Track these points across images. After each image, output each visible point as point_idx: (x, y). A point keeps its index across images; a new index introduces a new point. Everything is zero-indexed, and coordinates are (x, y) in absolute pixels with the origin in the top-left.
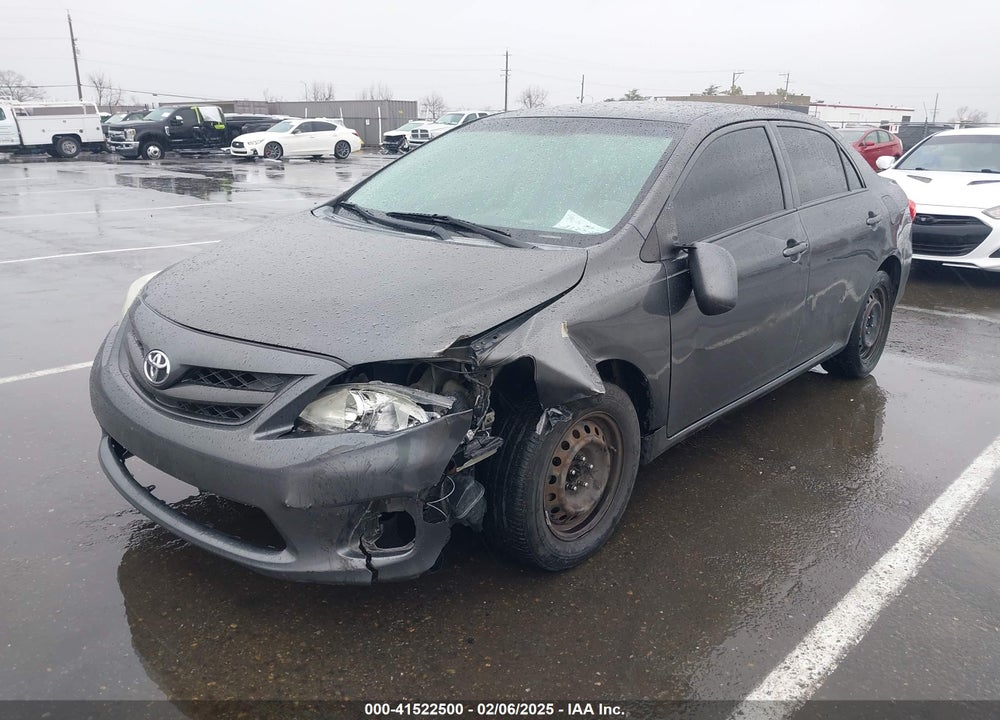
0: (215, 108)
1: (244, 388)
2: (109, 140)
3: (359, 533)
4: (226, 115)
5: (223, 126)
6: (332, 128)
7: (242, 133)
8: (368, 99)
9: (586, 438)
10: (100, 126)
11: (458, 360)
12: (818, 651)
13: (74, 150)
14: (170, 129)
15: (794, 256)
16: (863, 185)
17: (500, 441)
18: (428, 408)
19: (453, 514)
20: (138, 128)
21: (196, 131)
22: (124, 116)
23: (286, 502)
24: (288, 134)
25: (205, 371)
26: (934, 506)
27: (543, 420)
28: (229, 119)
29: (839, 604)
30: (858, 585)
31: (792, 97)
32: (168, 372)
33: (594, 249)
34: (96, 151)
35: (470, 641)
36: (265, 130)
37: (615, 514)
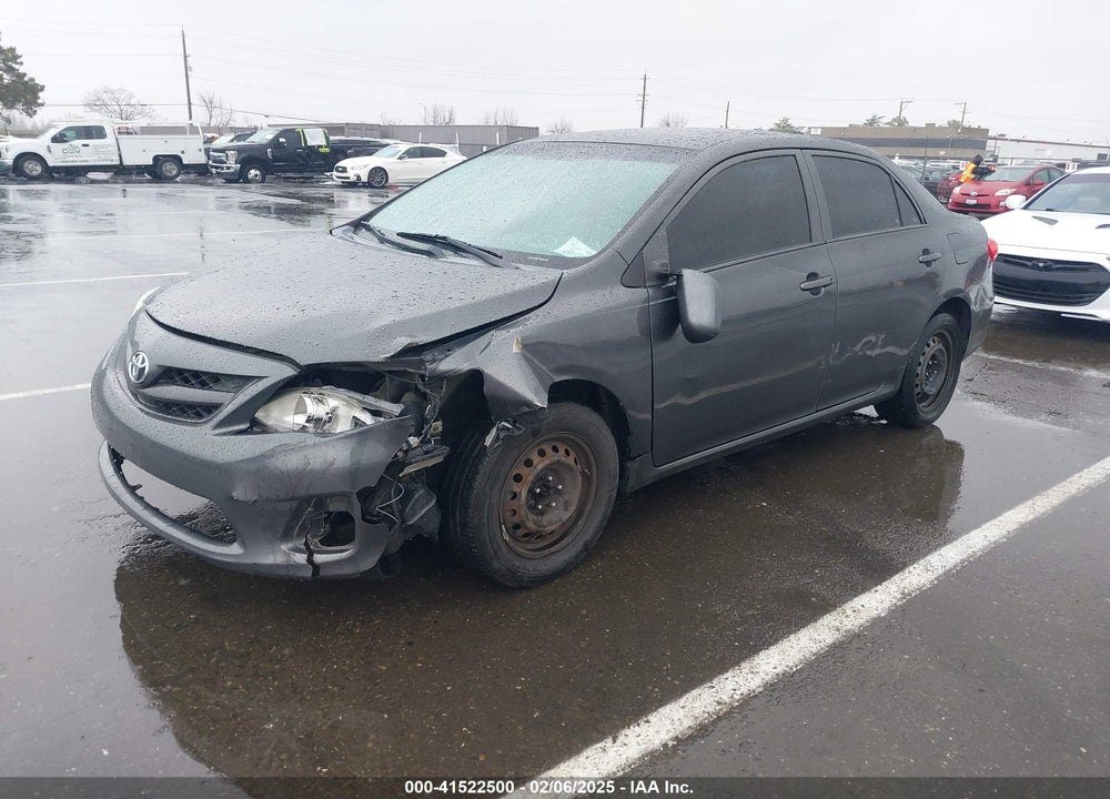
0: (321, 130)
1: (210, 388)
2: (210, 162)
3: (304, 531)
4: (331, 138)
5: (327, 150)
6: (442, 154)
7: (347, 157)
8: (492, 124)
9: (551, 457)
10: (202, 147)
11: (412, 371)
12: (750, 675)
13: (175, 172)
14: (272, 152)
15: (815, 291)
16: (922, 221)
17: (446, 450)
18: (376, 413)
19: (404, 521)
20: (239, 150)
21: (299, 155)
22: (232, 137)
23: (234, 494)
24: (394, 159)
25: (180, 372)
26: (937, 553)
27: (494, 432)
28: (335, 143)
29: (792, 636)
30: (820, 622)
31: (969, 129)
32: (146, 372)
33: (567, 273)
34: (201, 173)
35: (410, 644)
36: (371, 154)
37: (587, 537)
